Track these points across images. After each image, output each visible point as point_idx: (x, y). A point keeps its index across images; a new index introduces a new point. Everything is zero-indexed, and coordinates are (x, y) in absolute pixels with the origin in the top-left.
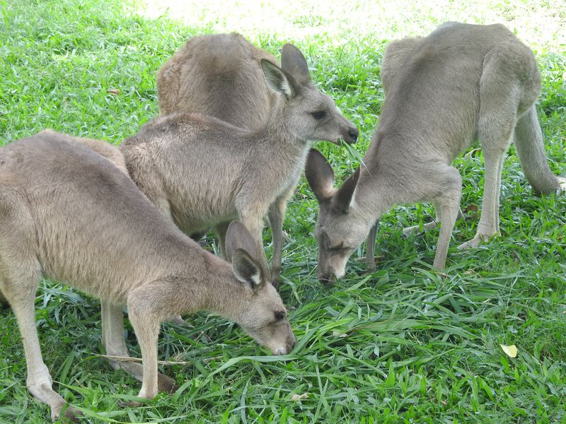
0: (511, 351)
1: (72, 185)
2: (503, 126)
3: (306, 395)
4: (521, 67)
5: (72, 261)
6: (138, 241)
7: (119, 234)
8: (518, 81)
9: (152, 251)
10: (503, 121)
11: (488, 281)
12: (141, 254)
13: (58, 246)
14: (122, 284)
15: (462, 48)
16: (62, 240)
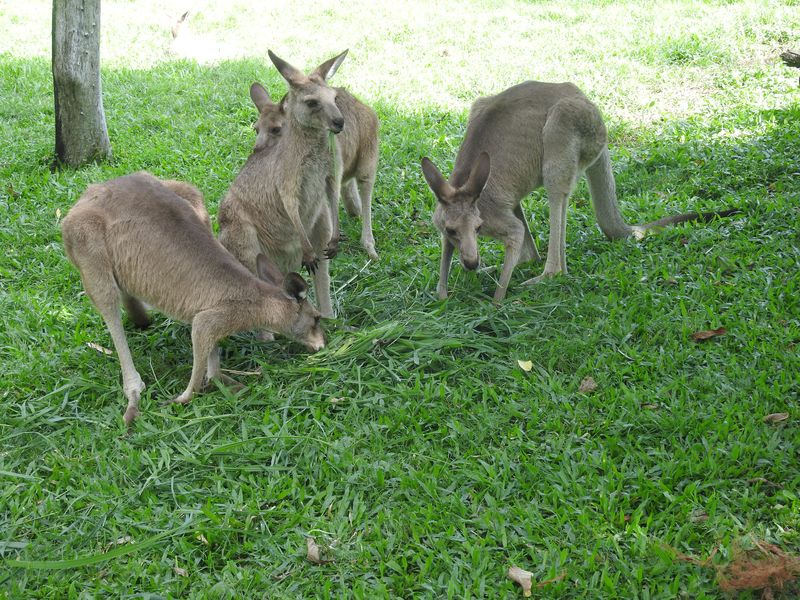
0: (526, 366)
1: (146, 219)
2: (563, 172)
3: (342, 399)
4: (581, 120)
5: (141, 280)
6: (197, 267)
7: (180, 261)
8: (578, 133)
9: (209, 275)
10: (563, 167)
11: (531, 309)
12: (198, 277)
13: (130, 267)
14: (184, 303)
15: (530, 101)
16: (133, 263)
